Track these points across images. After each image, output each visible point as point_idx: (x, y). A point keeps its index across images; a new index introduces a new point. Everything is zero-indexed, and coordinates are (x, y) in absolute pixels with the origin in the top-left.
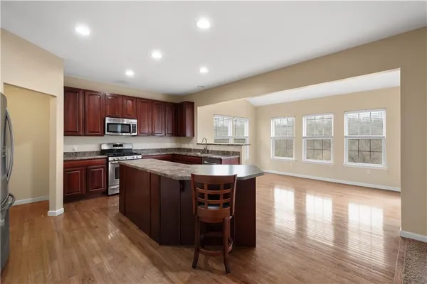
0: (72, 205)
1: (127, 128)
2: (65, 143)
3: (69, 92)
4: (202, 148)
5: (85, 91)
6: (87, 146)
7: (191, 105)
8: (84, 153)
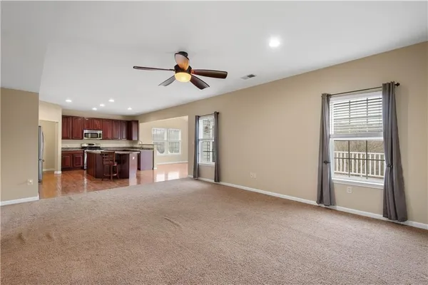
0: (65, 172)
1: (96, 136)
2: (62, 142)
3: (65, 118)
4: (140, 146)
5: (72, 117)
6: (74, 145)
7: (137, 122)
8: (73, 148)
